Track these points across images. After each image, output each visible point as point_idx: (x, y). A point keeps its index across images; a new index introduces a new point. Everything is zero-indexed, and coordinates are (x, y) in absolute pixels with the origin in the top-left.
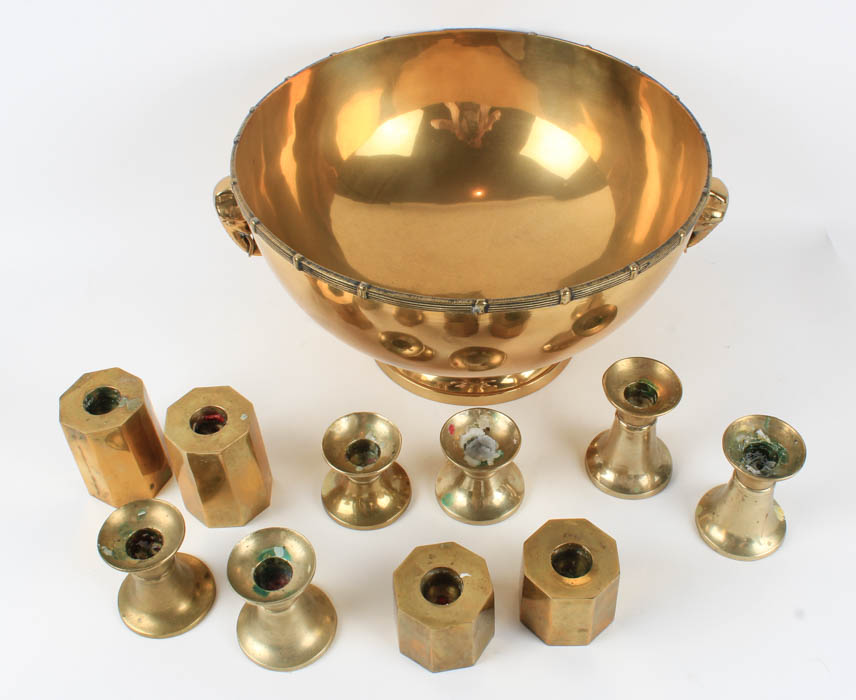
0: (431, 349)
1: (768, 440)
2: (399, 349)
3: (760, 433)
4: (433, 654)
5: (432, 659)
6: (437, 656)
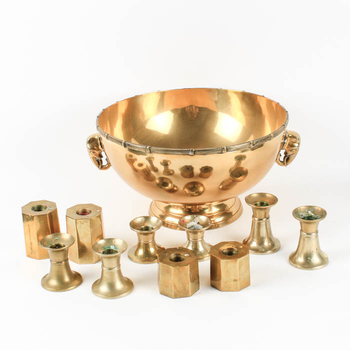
0: (176, 187)
1: (313, 214)
2: (164, 187)
3: (310, 212)
4: (173, 285)
5: (173, 288)
6: (175, 286)
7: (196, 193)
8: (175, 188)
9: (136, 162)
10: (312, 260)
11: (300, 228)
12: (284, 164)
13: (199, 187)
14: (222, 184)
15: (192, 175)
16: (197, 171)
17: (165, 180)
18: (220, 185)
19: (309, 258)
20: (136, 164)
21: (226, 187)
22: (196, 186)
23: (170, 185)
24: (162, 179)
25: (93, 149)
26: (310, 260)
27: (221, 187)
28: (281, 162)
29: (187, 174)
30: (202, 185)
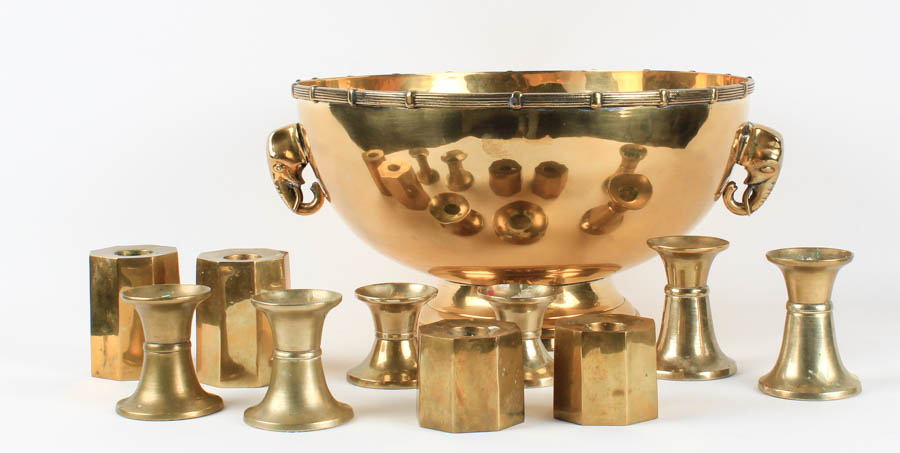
4: (454, 393)
5: (454, 401)
6: (459, 396)
7: (526, 231)
8: (476, 222)
9: (384, 163)
10: (818, 376)
11: (787, 298)
12: (745, 209)
13: (533, 217)
14: (587, 216)
15: (516, 185)
16: (528, 173)
17: (451, 200)
18: (584, 219)
19: (810, 372)
20: (383, 169)
21: (598, 225)
22: (525, 212)
23: (463, 209)
24: (444, 197)
25: (283, 157)
26: (813, 377)
27: (585, 225)
28: (737, 204)
29: (504, 182)
30: (539, 210)
